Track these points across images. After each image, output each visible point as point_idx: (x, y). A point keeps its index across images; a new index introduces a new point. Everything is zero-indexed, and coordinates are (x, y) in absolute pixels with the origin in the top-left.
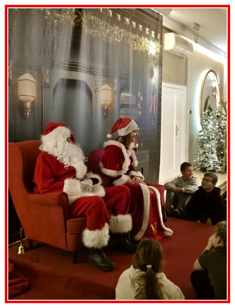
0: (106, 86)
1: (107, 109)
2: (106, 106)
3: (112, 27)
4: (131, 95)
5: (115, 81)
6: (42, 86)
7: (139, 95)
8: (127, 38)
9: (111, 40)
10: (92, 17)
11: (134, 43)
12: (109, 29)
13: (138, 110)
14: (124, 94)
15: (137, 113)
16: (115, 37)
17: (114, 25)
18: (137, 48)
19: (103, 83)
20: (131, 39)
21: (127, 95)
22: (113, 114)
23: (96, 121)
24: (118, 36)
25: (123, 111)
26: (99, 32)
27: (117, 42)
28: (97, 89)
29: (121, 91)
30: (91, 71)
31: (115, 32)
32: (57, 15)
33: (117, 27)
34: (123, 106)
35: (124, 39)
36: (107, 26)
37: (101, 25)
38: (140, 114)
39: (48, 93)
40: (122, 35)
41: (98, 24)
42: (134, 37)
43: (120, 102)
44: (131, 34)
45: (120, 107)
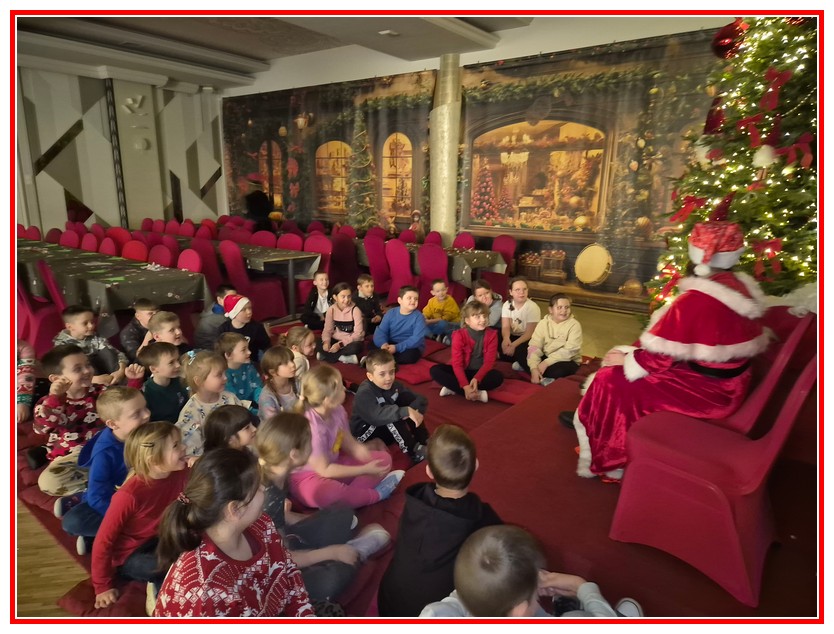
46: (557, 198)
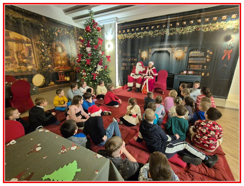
2: (179, 58)
3: (185, 28)
4: (199, 52)
5: (185, 48)
6: (149, 54)
7: (208, 51)
8: (198, 28)
9: (184, 33)
10: (172, 29)
11: (206, 29)
12: (183, 29)
13: (206, 58)
14: (193, 52)
15: (205, 60)
16: (188, 31)
17: (187, 27)
18: (209, 30)
19: (178, 49)
20: (203, 27)
21: (196, 52)
22: (182, 60)
23: (171, 63)
24: (190, 30)
25: (191, 59)
26: (176, 32)
27: (189, 32)
28: (173, 52)
29: (190, 51)
30: (170, 47)
31: (188, 29)
32: (155, 34)
33: (190, 27)
34: (192, 57)
35: (195, 30)
36: (182, 29)
37: (178, 30)
38: (209, 60)
39: (150, 55)
40: (194, 28)
41: (176, 30)
42: (206, 25)
43: (189, 55)
44: (203, 26)
45: (189, 57)
46: (17, 60)
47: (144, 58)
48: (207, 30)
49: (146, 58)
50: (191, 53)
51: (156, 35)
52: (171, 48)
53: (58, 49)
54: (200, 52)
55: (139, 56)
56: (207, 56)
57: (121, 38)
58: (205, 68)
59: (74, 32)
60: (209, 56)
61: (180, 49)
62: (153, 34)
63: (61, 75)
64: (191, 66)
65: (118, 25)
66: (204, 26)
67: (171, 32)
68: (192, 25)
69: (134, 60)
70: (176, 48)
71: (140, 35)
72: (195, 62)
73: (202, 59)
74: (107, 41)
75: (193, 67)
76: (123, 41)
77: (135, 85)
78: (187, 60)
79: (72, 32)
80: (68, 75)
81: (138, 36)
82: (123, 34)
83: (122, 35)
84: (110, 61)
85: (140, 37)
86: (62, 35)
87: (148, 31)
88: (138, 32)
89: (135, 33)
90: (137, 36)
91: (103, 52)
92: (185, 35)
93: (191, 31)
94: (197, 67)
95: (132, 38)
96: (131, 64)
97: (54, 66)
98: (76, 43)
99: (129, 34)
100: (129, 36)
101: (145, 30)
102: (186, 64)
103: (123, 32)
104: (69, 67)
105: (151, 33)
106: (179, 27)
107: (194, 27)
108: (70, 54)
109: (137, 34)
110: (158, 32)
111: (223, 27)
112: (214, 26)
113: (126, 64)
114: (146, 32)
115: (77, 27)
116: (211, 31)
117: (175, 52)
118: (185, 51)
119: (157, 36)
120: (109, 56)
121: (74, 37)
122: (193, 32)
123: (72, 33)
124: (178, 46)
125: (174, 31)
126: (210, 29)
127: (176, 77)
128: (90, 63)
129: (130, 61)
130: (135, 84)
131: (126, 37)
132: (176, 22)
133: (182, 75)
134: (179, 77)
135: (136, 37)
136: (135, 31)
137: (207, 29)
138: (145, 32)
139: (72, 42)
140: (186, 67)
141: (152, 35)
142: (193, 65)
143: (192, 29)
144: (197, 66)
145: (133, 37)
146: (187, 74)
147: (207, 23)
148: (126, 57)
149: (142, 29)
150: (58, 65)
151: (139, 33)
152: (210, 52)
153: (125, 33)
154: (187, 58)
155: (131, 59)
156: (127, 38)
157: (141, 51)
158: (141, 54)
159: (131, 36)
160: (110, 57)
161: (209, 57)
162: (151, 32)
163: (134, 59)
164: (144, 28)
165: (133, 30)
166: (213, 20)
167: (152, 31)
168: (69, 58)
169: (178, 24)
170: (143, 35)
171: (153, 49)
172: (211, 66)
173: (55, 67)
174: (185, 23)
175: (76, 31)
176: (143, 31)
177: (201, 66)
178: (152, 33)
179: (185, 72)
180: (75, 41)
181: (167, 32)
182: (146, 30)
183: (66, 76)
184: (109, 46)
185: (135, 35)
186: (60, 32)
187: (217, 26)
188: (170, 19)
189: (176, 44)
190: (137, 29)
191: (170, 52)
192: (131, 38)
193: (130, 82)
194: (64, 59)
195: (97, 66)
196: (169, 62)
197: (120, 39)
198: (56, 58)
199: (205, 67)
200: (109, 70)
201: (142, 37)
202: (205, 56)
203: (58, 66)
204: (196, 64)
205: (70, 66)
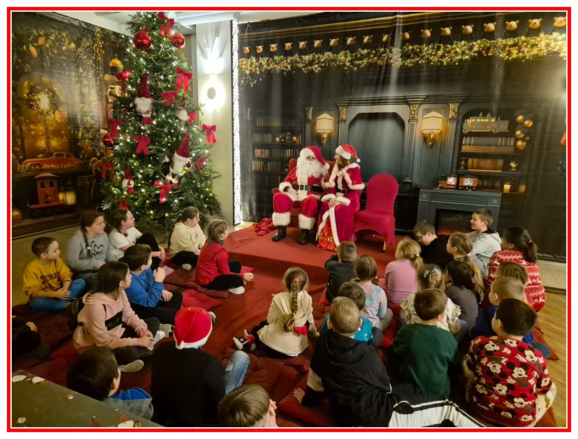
0: (434, 114)
1: (433, 139)
2: (432, 136)
3: (449, 46)
4: (493, 120)
5: (451, 106)
6: (338, 121)
7: (520, 118)
8: (489, 48)
9: (445, 61)
10: (410, 47)
11: (509, 51)
12: (444, 49)
13: (513, 139)
14: (474, 120)
15: (512, 143)
16: (457, 55)
17: (455, 42)
18: (520, 54)
19: (428, 111)
20: (502, 46)
21: (483, 120)
22: (443, 144)
23: (410, 150)
24: (463, 53)
25: (470, 140)
26: (422, 58)
27: (461, 60)
28: (413, 119)
29: (467, 116)
30: (405, 101)
31: (458, 50)
32: (358, 62)
33: (463, 42)
34: (471, 134)
35: (479, 52)
36: (439, 48)
37: (428, 50)
38: (522, 146)
39: (344, 127)
40: (476, 49)
41: (421, 52)
42: (510, 42)
43: (462, 129)
44: (500, 41)
45: (461, 135)
47: (325, 136)
48: (515, 56)
49: (329, 134)
50: (470, 121)
51: (359, 65)
52: (406, 106)
53: (39, 100)
54: (497, 120)
55: (308, 126)
56: (518, 133)
57: (251, 71)
58: (511, 167)
59: (93, 45)
60: (522, 133)
61: (436, 110)
62: (351, 62)
63: (47, 183)
64: (470, 161)
65: (243, 28)
66: (504, 42)
67: (405, 56)
68: (469, 38)
69: (291, 139)
70: (424, 107)
71: (311, 63)
72: (480, 150)
73: (502, 141)
74: (206, 76)
75: (475, 165)
76: (258, 81)
77: (294, 222)
78: (458, 142)
79: (88, 44)
80: (69, 186)
81: (304, 67)
82: (257, 56)
83: (254, 60)
84: (214, 141)
85: (312, 69)
86: (53, 53)
87: (335, 50)
88: (303, 52)
89: (296, 56)
90: (300, 65)
91: (193, 112)
92: (450, 67)
93: (467, 54)
94: (487, 167)
95: (287, 72)
96: (283, 153)
97: (21, 157)
98: (100, 80)
99: (276, 58)
100: (276, 63)
101: (325, 47)
102: (456, 156)
103: (258, 52)
104: (73, 158)
105: (346, 57)
106: (430, 41)
107: (477, 45)
108: (79, 117)
109: (301, 58)
110: (368, 55)
111: (558, 48)
112: (533, 46)
113: (266, 153)
114: (330, 54)
115: (103, 29)
116: (524, 57)
117: (419, 117)
118: (450, 116)
119: (365, 67)
120: (211, 125)
121: (95, 62)
122: (473, 58)
123: (89, 47)
124: (428, 100)
125: (416, 54)
126: (523, 52)
127: (425, 196)
128: (150, 150)
129: (280, 141)
130: (297, 217)
131: (265, 67)
132: (423, 26)
133: (443, 191)
134: (433, 196)
135: (299, 69)
136: (295, 50)
137: (514, 52)
138: (326, 54)
139: (87, 78)
140: (455, 165)
141: (348, 64)
142: (476, 160)
143: (471, 49)
144: (488, 162)
145: (289, 67)
146: (457, 186)
147: (513, 34)
148: (267, 130)
149: (317, 43)
150: (35, 153)
151: (307, 58)
152: (524, 120)
153: (262, 55)
154: (458, 138)
155: (284, 138)
156: (270, 71)
157: (316, 115)
158: (314, 123)
159: (284, 63)
160: (214, 128)
161: (522, 136)
162: (346, 55)
163: (292, 136)
164: (322, 43)
165: (288, 45)
166: (530, 26)
167: (348, 52)
168: (77, 128)
169: (428, 33)
170: (319, 62)
171: (352, 108)
172: (530, 164)
173: (24, 159)
174: (448, 31)
175: (102, 39)
176: (320, 50)
177: (500, 162)
178: (349, 58)
179: (452, 181)
180: (96, 75)
181: (394, 57)
182: (331, 49)
183: (62, 188)
184: (211, 94)
185: (296, 61)
186: (47, 46)
187: (542, 45)
188: (403, 18)
189: (422, 93)
190: (302, 44)
191: (405, 115)
192: (282, 71)
193: (281, 211)
194: (57, 133)
195: (171, 157)
196: (401, 150)
197: (248, 72)
198: (30, 130)
199: (513, 165)
200: (211, 171)
201: (316, 68)
202: (510, 133)
203: (36, 157)
204: (485, 156)
205: (78, 157)
